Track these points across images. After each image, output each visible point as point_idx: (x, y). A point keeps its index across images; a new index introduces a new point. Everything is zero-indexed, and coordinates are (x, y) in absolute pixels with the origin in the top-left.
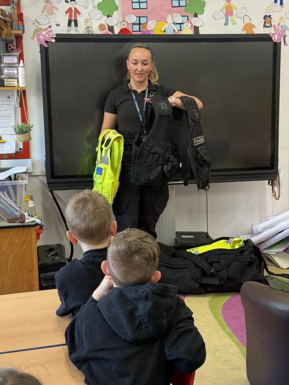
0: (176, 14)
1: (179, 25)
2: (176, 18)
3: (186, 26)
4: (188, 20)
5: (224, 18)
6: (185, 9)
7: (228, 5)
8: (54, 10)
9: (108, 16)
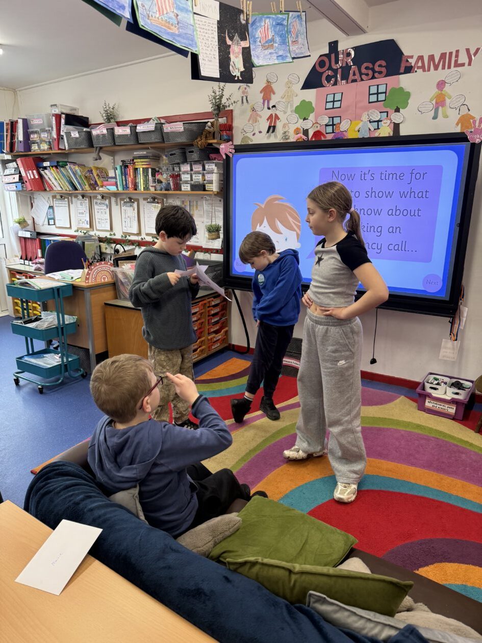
0: (373, 110)
1: (377, 123)
2: (372, 115)
3: (384, 123)
4: (387, 117)
5: (433, 110)
6: (384, 104)
7: (440, 94)
8: (259, 118)
9: (305, 119)
